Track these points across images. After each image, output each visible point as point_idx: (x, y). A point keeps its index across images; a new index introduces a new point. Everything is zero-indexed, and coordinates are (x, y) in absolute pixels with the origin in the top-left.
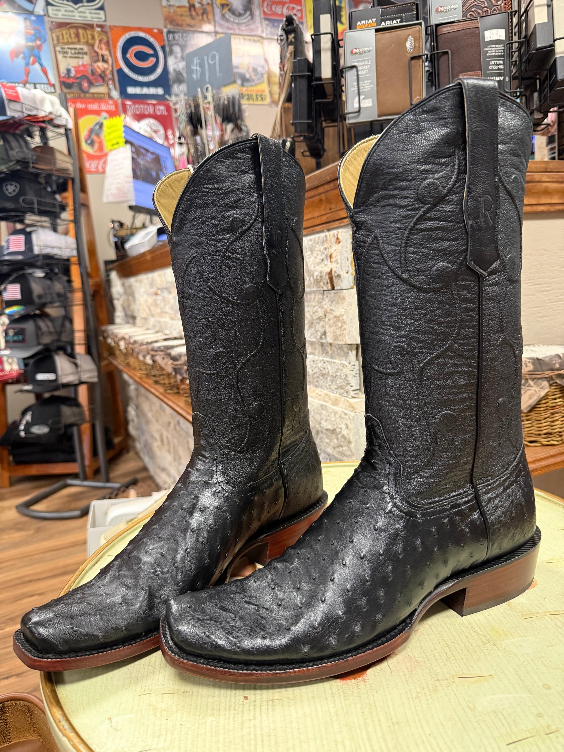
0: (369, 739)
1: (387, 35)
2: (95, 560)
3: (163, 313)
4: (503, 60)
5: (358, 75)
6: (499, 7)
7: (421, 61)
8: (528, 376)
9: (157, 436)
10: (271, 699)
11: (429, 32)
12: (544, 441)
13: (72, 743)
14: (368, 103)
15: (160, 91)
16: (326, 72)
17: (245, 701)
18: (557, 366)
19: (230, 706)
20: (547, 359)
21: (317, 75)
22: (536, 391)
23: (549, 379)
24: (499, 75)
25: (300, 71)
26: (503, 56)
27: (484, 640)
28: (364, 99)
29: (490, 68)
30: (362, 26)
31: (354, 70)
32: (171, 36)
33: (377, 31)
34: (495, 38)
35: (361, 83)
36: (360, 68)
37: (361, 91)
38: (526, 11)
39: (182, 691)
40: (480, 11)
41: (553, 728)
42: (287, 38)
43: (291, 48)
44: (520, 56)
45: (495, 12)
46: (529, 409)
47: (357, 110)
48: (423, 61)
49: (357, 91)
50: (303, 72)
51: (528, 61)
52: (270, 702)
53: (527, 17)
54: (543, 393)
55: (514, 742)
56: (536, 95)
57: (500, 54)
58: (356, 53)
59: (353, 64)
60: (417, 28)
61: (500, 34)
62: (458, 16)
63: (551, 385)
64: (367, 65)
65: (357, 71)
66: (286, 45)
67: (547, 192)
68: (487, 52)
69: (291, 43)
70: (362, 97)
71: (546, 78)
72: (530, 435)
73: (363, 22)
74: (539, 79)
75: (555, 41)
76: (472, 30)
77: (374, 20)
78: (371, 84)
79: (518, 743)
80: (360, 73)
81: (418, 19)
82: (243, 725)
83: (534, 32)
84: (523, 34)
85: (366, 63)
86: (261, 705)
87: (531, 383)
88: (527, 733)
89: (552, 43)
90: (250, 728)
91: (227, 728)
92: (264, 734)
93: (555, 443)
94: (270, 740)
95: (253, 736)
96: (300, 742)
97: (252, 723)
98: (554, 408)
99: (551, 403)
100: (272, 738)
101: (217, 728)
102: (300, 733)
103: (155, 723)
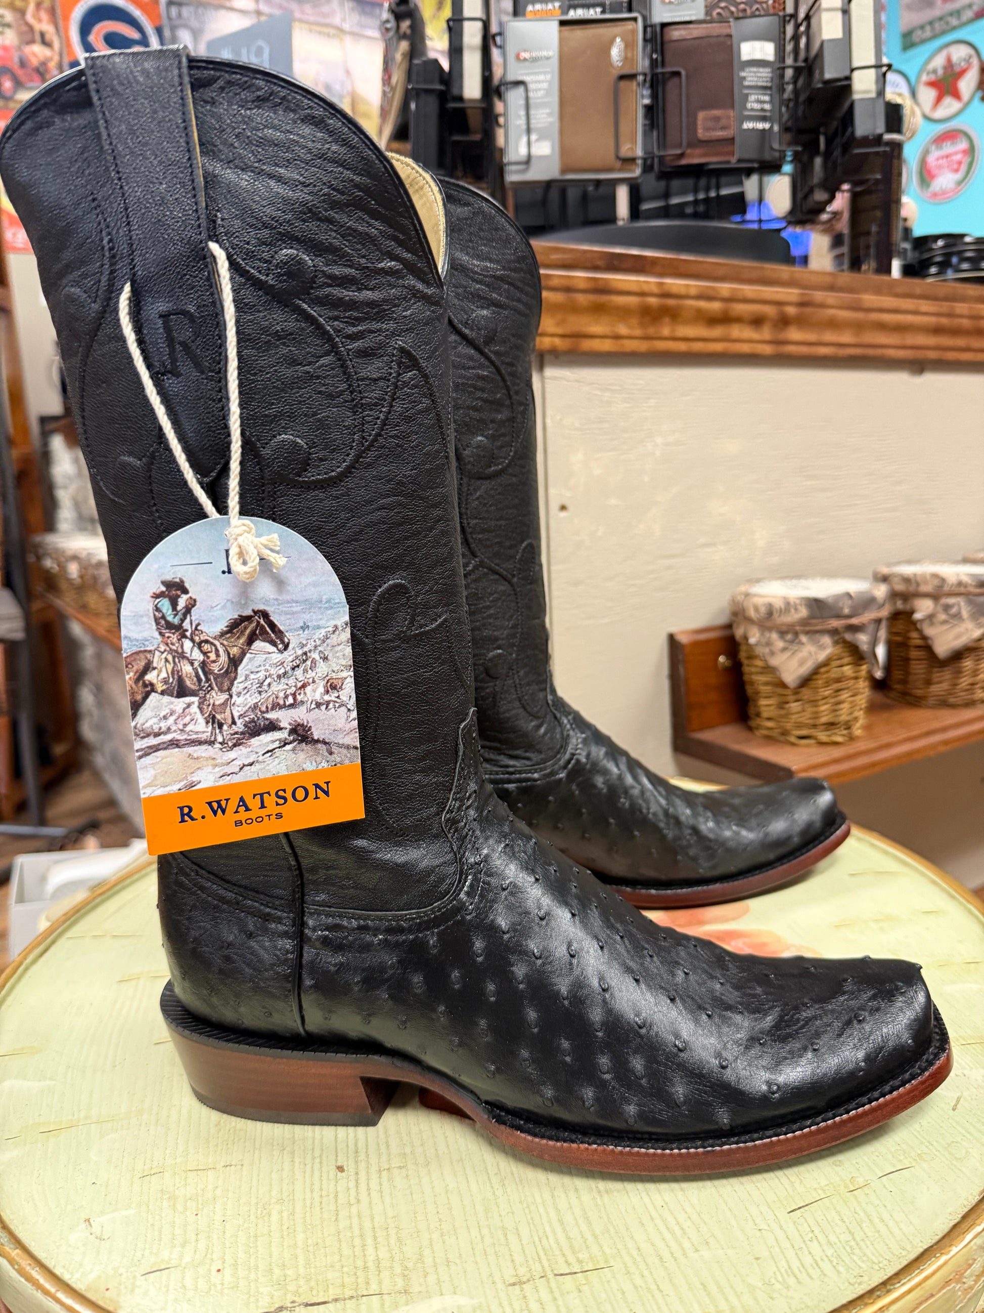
0: (561, 1222)
1: (579, 33)
2: (42, 947)
4: (771, 95)
5: (527, 99)
6: (764, 5)
7: (634, 83)
8: (798, 628)
10: (386, 1167)
11: (649, 36)
12: (823, 736)
13: (16, 1267)
14: (544, 148)
16: (472, 88)
17: (339, 1174)
18: (846, 611)
19: (313, 1184)
20: (830, 600)
21: (455, 92)
22: (810, 653)
23: (834, 632)
24: (764, 119)
25: (426, 81)
26: (770, 88)
28: (537, 140)
29: (749, 106)
30: (535, 13)
31: (521, 89)
32: (174, 11)
33: (563, 23)
34: (758, 56)
35: (532, 112)
36: (531, 86)
37: (532, 126)
38: (808, 17)
39: (222, 1164)
40: (733, 9)
41: (860, 1181)
42: (398, 27)
43: (404, 45)
44: (796, 92)
45: (757, 13)
46: (798, 682)
47: (524, 159)
48: (638, 84)
49: (524, 127)
50: (431, 82)
51: (810, 101)
52: (385, 1174)
53: (808, 27)
54: (822, 656)
55: (800, 1208)
56: (818, 161)
57: (764, 84)
58: (525, 60)
59: (520, 78)
60: (630, 25)
61: (765, 50)
62: (698, 13)
63: (836, 643)
64: (543, 82)
65: (527, 90)
66: (395, 39)
67: (833, 324)
68: (744, 78)
69: (404, 37)
70: (534, 137)
71: (835, 134)
72: (799, 726)
73: (538, 7)
74: (826, 135)
75: (852, 70)
76: (722, 39)
77: (557, 4)
78: (550, 114)
79: (806, 1208)
80: (531, 94)
81: (630, 10)
82: (337, 1215)
83: (820, 55)
84: (802, 55)
85: (542, 77)
86: (368, 1179)
87: (804, 638)
88: (820, 1192)
89: (847, 73)
90: (350, 1217)
91: (308, 1221)
92: (376, 1225)
93: (839, 739)
94: (388, 1235)
95: (357, 1232)
96: (442, 1235)
97: (354, 1210)
98: (838, 680)
99: (834, 673)
100: (392, 1232)
101: (292, 1223)
102: (440, 1220)
103: (174, 1222)
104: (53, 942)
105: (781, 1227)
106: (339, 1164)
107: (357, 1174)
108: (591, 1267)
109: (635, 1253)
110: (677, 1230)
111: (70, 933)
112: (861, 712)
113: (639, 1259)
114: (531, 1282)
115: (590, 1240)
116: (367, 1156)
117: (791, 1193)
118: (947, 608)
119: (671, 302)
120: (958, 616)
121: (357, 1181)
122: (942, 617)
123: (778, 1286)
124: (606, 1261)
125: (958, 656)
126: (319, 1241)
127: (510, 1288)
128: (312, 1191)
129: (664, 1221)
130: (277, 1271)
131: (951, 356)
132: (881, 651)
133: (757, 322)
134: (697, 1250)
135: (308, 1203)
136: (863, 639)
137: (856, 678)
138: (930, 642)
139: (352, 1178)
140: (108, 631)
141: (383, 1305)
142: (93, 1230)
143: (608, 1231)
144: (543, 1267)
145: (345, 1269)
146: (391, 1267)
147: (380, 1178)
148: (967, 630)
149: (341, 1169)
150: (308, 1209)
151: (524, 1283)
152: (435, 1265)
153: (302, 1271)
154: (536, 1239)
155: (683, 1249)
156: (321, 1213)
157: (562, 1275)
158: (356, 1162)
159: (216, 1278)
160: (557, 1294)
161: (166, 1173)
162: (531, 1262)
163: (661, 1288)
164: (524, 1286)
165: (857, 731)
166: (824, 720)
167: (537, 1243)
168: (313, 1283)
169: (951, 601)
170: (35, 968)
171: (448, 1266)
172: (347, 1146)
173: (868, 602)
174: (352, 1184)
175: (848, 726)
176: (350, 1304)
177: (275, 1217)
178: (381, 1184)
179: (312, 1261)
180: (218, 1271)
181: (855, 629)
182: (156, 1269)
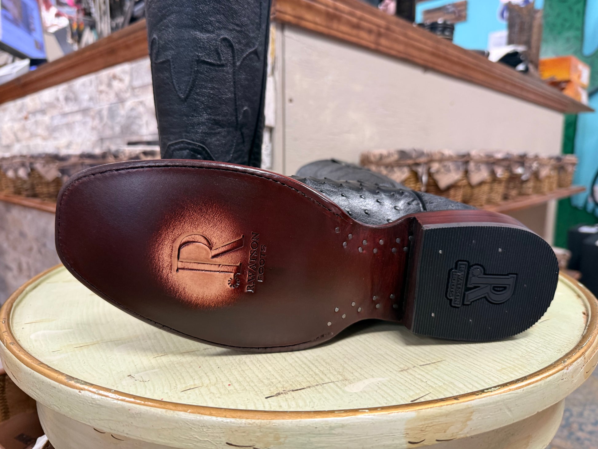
3: (33, 135)
8: (394, 164)
9: (14, 266)
18: (414, 156)
20: (407, 151)
22: (400, 175)
23: (409, 166)
39: (202, 348)
54: (403, 177)
63: (409, 171)
87: (395, 170)
92: (310, 359)
94: (319, 362)
95: (301, 363)
96: (349, 359)
100: (321, 361)
103: (187, 371)
104: (39, 284)
108: (435, 361)
109: (452, 355)
111: (48, 281)
113: (456, 357)
114: (410, 369)
115: (427, 354)
118: (445, 166)
119: (338, 13)
120: (449, 170)
122: (442, 170)
123: (527, 357)
124: (441, 359)
125: (449, 188)
126: (282, 368)
127: (401, 372)
130: (265, 381)
131: (437, 66)
132: (424, 179)
133: (370, 31)
136: (419, 170)
138: (437, 182)
141: (337, 385)
142: (136, 379)
144: (411, 364)
145: (305, 376)
146: (331, 372)
148: (452, 176)
151: (407, 370)
152: (354, 369)
157: (423, 365)
160: (427, 371)
161: (169, 354)
162: (404, 363)
163: (475, 363)
167: (401, 357)
168: (290, 383)
169: (446, 163)
171: (361, 369)
173: (422, 154)
176: (317, 387)
177: (249, 363)
179: (283, 375)
180: (229, 385)
181: (417, 164)
182: (188, 388)
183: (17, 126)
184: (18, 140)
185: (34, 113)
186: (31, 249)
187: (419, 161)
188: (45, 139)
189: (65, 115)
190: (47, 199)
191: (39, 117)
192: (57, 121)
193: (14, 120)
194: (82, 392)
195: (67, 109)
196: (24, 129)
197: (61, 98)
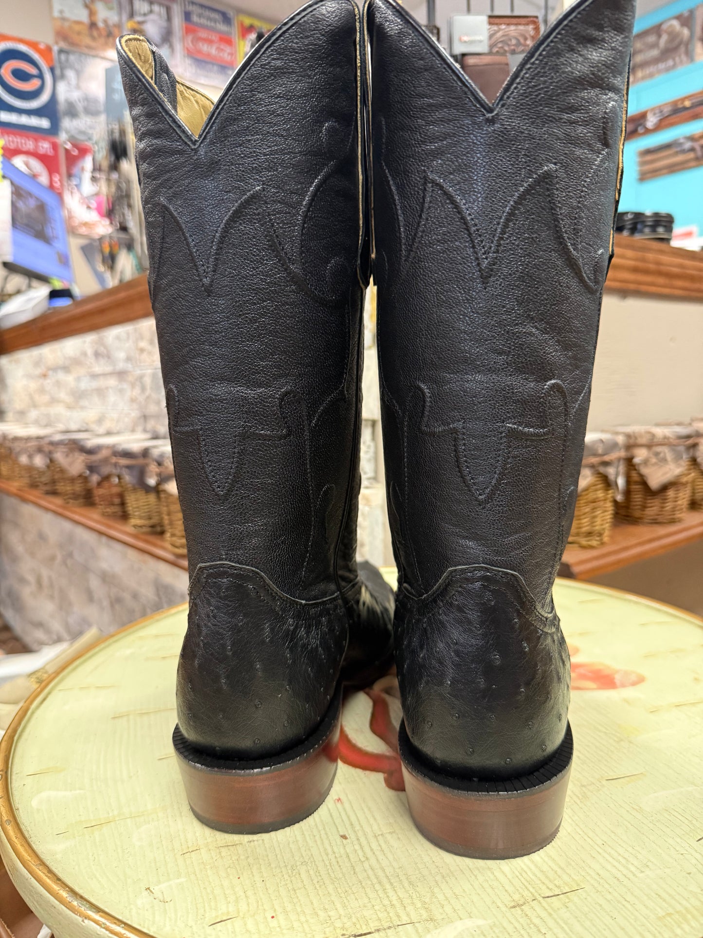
2: (41, 697)
3: (54, 401)
9: (31, 578)
10: (380, 833)
12: (584, 541)
13: (103, 926)
15: (45, 123)
17: (344, 840)
18: (601, 452)
19: (325, 850)
20: (589, 444)
23: (592, 466)
27: (616, 739)
32: (63, 57)
40: (507, 48)
52: (380, 838)
54: (584, 483)
62: (483, 48)
63: (593, 474)
76: (500, 66)
82: (354, 869)
86: (369, 843)
90: (365, 871)
91: (333, 875)
92: (388, 874)
93: (594, 543)
94: (401, 881)
95: (375, 881)
96: (443, 877)
97: (366, 865)
98: (594, 502)
99: (591, 496)
100: (403, 878)
101: (320, 878)
102: (437, 867)
103: (222, 885)
104: (49, 693)
105: (696, 851)
106: (342, 834)
107: (358, 839)
108: (567, 889)
109: (597, 877)
110: (620, 858)
111: (60, 687)
112: (607, 525)
113: (602, 881)
114: (527, 904)
115: (559, 871)
116: (362, 827)
117: (693, 828)
118: (657, 454)
120: (664, 460)
121: (360, 845)
122: (654, 460)
124: (578, 885)
125: (665, 488)
126: (347, 889)
127: (513, 910)
128: (327, 855)
129: (609, 854)
130: (322, 914)
131: (644, 288)
132: (621, 482)
134: (642, 872)
135: (327, 863)
136: (611, 471)
137: (605, 500)
138: (645, 479)
139: (356, 842)
140: (19, 490)
141: (417, 931)
142: (156, 896)
143: (570, 864)
144: (531, 893)
145: (376, 908)
146: (413, 903)
147: (378, 841)
148: (670, 469)
149: (344, 837)
150: (329, 867)
151: (522, 905)
152: (447, 899)
153: (342, 912)
154: (518, 874)
155: (631, 872)
156: (341, 869)
157: (548, 897)
158: (355, 832)
159: (273, 923)
160: (550, 911)
161: (202, 850)
162: (521, 891)
163: (627, 900)
164: (523, 907)
165: (606, 539)
166: (584, 530)
167: (520, 877)
168: (354, 920)
169: (659, 449)
170: (39, 713)
171: (457, 898)
172: (342, 820)
173: (614, 446)
174: (357, 847)
175: (600, 534)
176: (390, 932)
177: (304, 875)
178: (380, 846)
179: (347, 904)
180: (273, 917)
181: (606, 464)
182: (219, 920)
183: (33, 385)
184: (35, 406)
185: (55, 369)
186: (53, 558)
187: (607, 458)
188: (69, 407)
189: (94, 376)
190: (71, 501)
191: (61, 376)
192: (85, 384)
193: (29, 376)
194: (86, 921)
195: (97, 369)
196: (42, 391)
197: (90, 352)
